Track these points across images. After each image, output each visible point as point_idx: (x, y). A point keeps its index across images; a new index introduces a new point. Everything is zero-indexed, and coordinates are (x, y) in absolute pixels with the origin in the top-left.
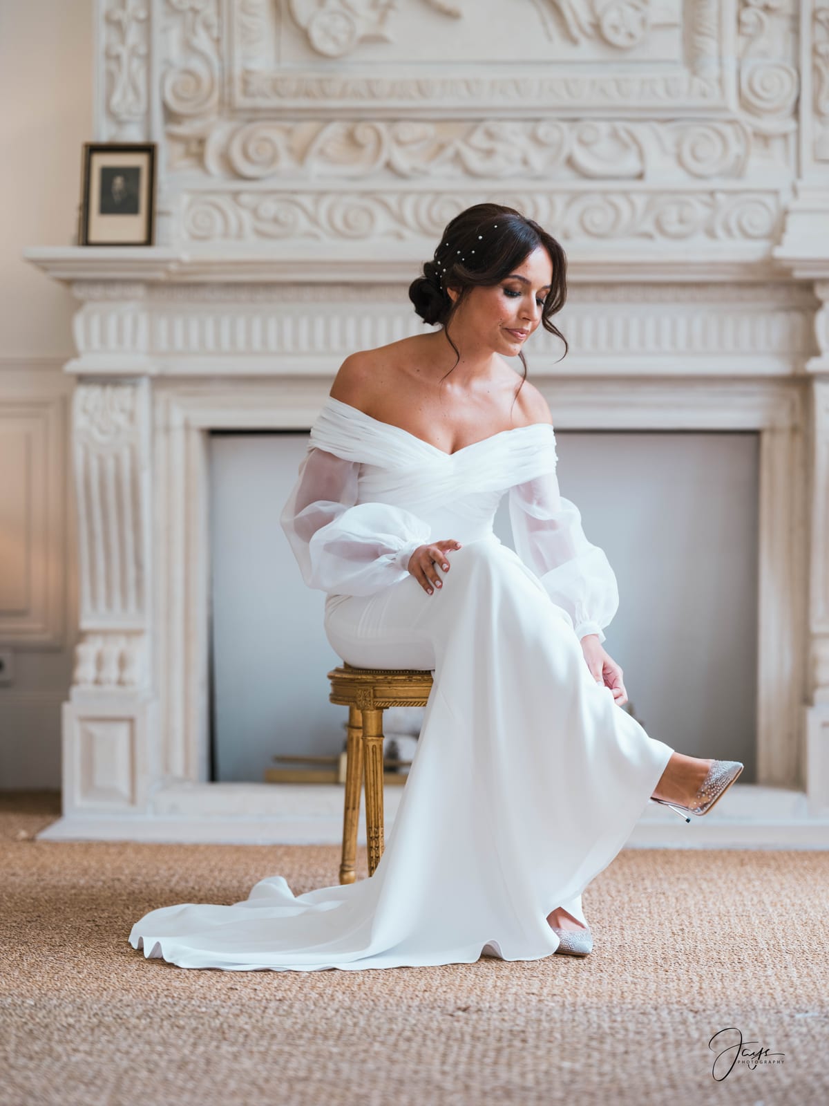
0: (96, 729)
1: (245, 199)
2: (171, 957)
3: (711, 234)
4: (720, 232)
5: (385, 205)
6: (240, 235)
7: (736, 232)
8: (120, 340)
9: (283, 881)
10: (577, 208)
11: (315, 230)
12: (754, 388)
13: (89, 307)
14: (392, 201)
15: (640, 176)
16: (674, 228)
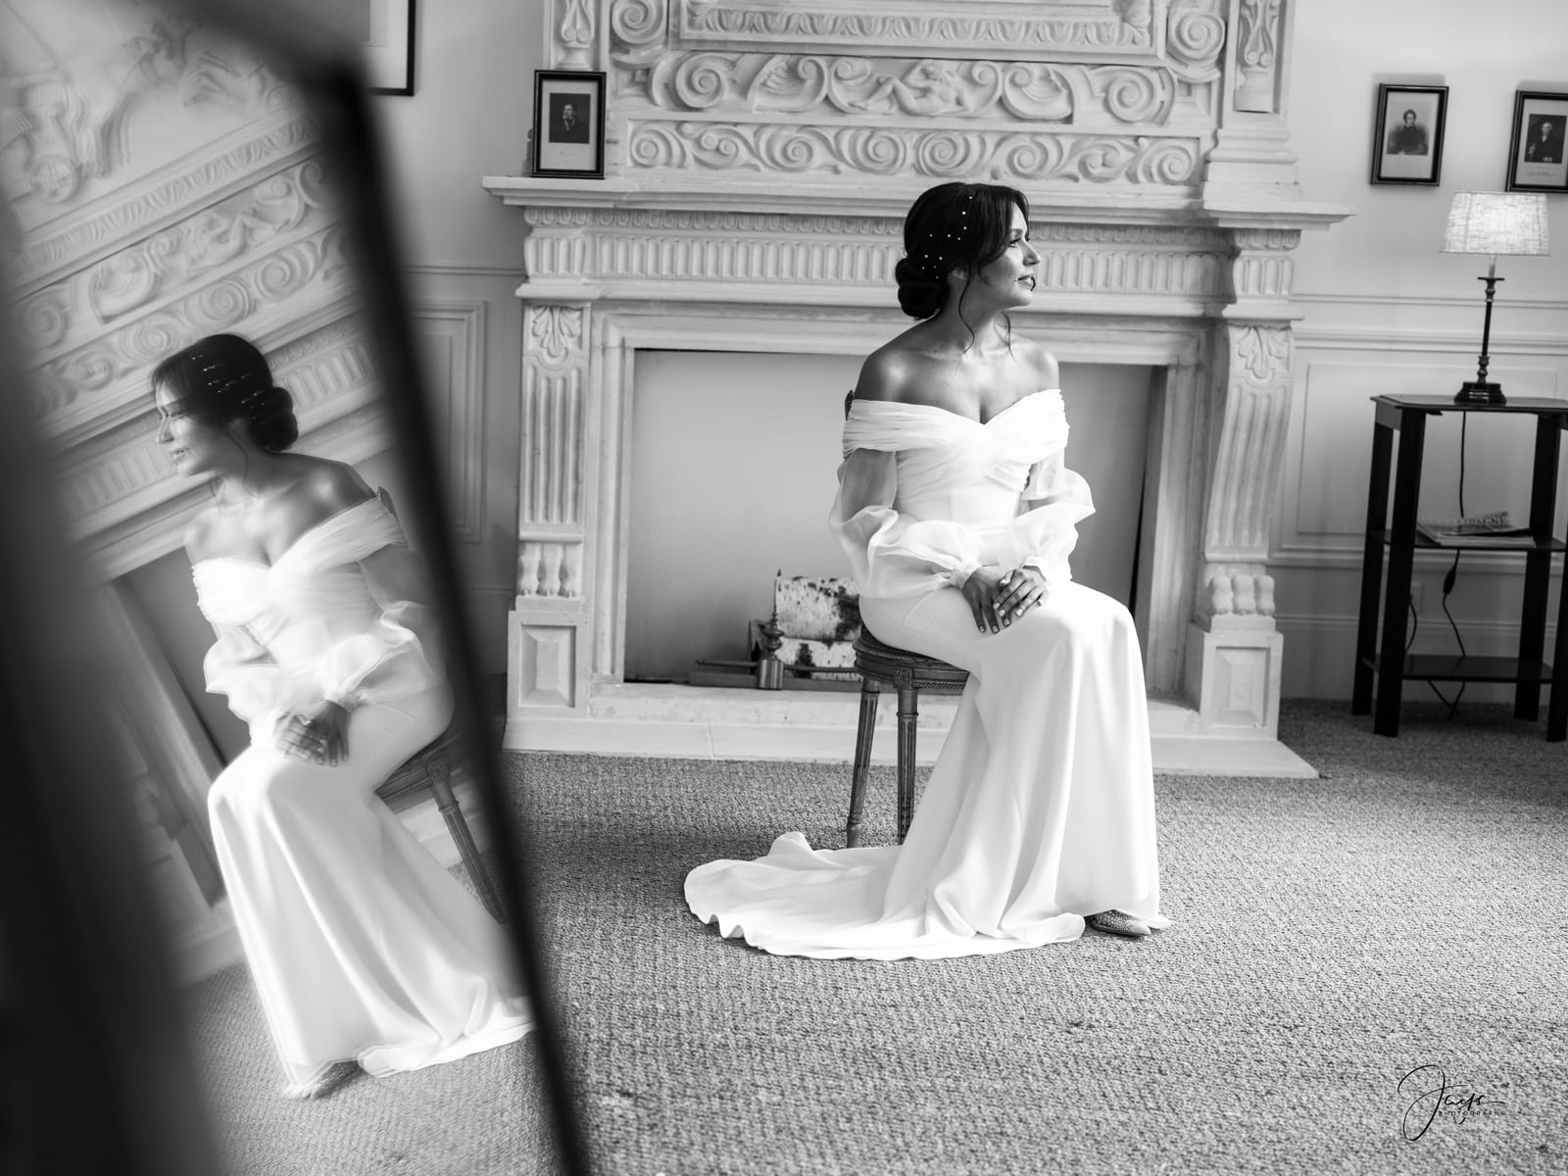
0: (537, 635)
1: (688, 128)
2: (754, 941)
3: (1132, 178)
4: (1141, 177)
5: (824, 140)
6: (682, 165)
7: (1156, 177)
8: (569, 267)
9: (802, 836)
10: (1006, 148)
11: (755, 161)
12: (1165, 327)
13: (537, 233)
14: (830, 135)
15: (1068, 120)
16: (1097, 171)
